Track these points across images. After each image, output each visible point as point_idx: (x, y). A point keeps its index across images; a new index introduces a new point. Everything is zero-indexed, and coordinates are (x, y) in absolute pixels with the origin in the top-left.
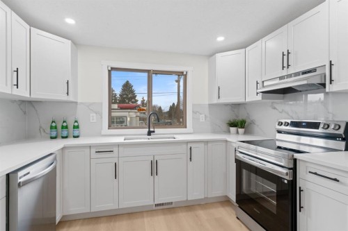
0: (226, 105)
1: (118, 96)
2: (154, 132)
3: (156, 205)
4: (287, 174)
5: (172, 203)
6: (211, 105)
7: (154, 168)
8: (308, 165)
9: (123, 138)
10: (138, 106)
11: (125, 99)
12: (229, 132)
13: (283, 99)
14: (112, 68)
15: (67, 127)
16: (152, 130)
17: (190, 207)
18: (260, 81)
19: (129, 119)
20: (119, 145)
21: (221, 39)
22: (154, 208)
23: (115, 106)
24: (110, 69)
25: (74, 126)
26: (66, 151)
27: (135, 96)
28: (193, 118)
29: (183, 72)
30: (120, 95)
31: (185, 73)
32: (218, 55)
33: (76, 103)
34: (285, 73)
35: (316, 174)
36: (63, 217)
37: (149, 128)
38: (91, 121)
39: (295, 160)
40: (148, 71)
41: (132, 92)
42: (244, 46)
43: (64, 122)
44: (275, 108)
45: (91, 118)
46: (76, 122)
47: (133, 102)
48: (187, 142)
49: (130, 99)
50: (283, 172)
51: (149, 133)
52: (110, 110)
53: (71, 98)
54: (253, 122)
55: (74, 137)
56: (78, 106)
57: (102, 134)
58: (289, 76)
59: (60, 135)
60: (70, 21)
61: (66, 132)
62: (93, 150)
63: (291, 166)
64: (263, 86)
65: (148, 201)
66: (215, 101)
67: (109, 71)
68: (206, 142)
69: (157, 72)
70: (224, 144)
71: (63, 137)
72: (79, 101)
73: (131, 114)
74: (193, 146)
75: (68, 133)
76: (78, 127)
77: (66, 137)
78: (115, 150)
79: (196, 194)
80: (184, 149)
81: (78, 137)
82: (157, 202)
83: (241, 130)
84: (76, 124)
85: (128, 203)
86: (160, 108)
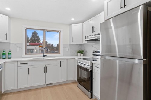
0: (77, 44)
1: (30, 38)
2: (46, 55)
3: (47, 85)
4: (90, 68)
5: (53, 84)
6: (70, 45)
7: (45, 70)
8: (95, 64)
9: (32, 58)
10: (41, 44)
11: (34, 40)
12: (78, 55)
13: (95, 43)
14: (27, 28)
15: (5, 54)
16: (45, 55)
17: (60, 85)
18: (87, 36)
19: (35, 51)
20: (30, 61)
21: (73, 19)
22: (45, 86)
23: (28, 44)
24: (26, 28)
25: (9, 53)
26: (6, 64)
27: (39, 39)
28: (63, 50)
29: (59, 31)
30: (31, 38)
31: (60, 31)
32: (73, 25)
33: (10, 43)
34: (93, 34)
35: (97, 67)
36: (5, 91)
37: (44, 54)
38: (17, 51)
39: (92, 63)
40: (44, 30)
41: (38, 37)
42: (82, 22)
43: (4, 51)
44: (93, 46)
45: (17, 50)
46: (10, 51)
47: (38, 42)
48: (59, 59)
49: (36, 40)
50: (89, 68)
51: (44, 56)
52: (26, 46)
53: (8, 41)
54: (86, 52)
55: (9, 58)
56: (11, 44)
57: (23, 56)
58: (94, 35)
59: (2, 57)
60: (8, 9)
61: (5, 56)
62: (19, 63)
63: (91, 65)
64: (88, 38)
65: (43, 83)
66: (72, 43)
67: (26, 29)
68: (67, 59)
69: (48, 31)
70: (74, 60)
71: (3, 58)
72: (11, 42)
73: (37, 48)
74: (62, 61)
75: (6, 56)
76: (11, 54)
77: (5, 58)
78: (29, 63)
79: (63, 80)
80: (58, 62)
81: (11, 58)
82: (47, 83)
83: (82, 55)
84: (10, 52)
85: (34, 84)
86: (52, 45)
